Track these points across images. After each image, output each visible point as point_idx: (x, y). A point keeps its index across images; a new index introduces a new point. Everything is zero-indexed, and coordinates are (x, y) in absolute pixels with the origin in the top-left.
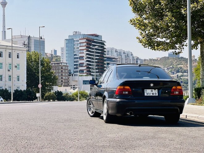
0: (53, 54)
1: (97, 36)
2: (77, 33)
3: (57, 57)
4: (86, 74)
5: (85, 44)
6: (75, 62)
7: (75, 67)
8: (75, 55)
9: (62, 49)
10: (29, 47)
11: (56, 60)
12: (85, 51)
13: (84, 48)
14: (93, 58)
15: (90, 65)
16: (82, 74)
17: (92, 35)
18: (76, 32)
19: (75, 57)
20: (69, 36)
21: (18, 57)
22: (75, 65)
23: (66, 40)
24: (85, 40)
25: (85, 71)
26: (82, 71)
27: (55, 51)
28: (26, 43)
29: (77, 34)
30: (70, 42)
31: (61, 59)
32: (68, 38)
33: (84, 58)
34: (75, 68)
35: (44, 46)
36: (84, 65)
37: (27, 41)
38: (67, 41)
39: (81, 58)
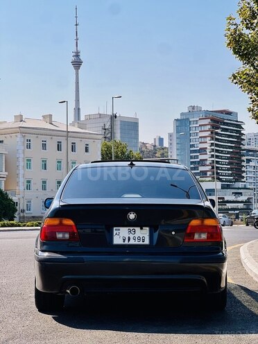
0: (157, 144)
1: (229, 113)
2: (195, 108)
3: (163, 149)
4: (210, 179)
5: (209, 127)
6: (191, 157)
7: (192, 166)
8: (192, 146)
9: (170, 135)
10: (111, 133)
11: (162, 155)
12: (209, 138)
13: (208, 133)
14: (222, 151)
15: (217, 162)
16: (203, 179)
17: (221, 112)
18: (193, 108)
19: (192, 149)
20: (182, 114)
21: (87, 150)
22: (192, 163)
23: (177, 120)
24: (209, 120)
25: (209, 173)
26: (204, 174)
27: (161, 140)
28: (106, 127)
29: (195, 110)
30: (182, 124)
31: (169, 153)
32: (179, 118)
33: (208, 151)
34: (192, 169)
35: (138, 131)
36: (208, 163)
37: (109, 123)
38: (178, 123)
39: (203, 151)
